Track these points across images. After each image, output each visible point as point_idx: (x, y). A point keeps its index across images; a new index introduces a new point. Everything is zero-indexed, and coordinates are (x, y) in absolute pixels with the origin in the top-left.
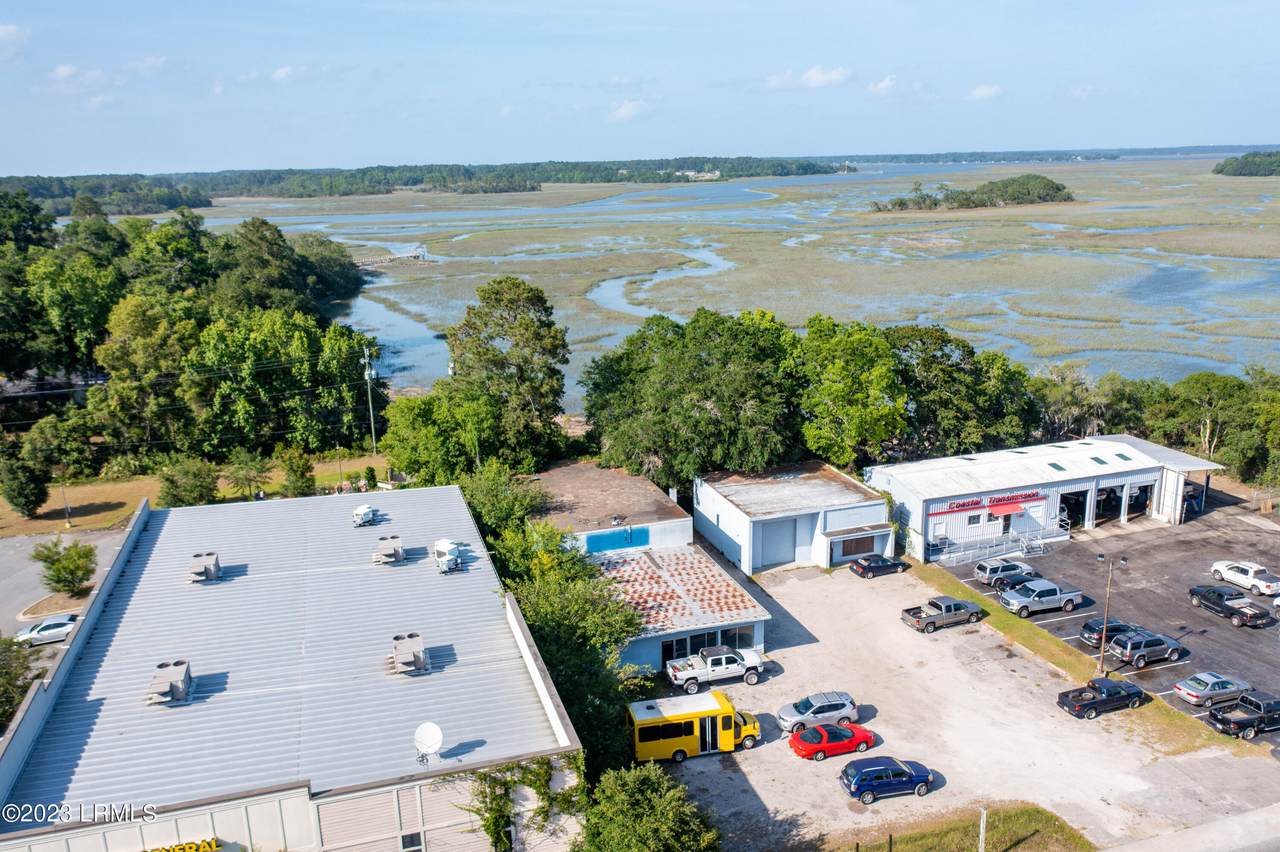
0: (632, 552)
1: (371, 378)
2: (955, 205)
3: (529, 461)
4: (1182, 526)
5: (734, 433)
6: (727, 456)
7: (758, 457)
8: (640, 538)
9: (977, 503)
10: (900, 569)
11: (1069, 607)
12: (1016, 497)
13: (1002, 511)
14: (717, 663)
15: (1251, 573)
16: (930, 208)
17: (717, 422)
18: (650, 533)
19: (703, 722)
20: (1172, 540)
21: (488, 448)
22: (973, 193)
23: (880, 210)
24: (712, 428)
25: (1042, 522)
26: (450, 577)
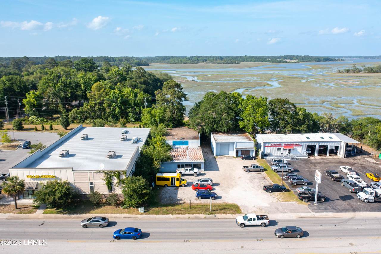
0: (184, 147)
1: (146, 105)
2: (367, 72)
8: (186, 143)
9: (280, 145)
10: (253, 159)
11: (290, 171)
12: (292, 145)
13: (288, 148)
14: (187, 170)
15: (347, 169)
16: (358, 72)
17: (215, 118)
18: (189, 143)
19: (172, 178)
22: (374, 68)
23: (340, 72)
25: (301, 152)
26: (134, 144)
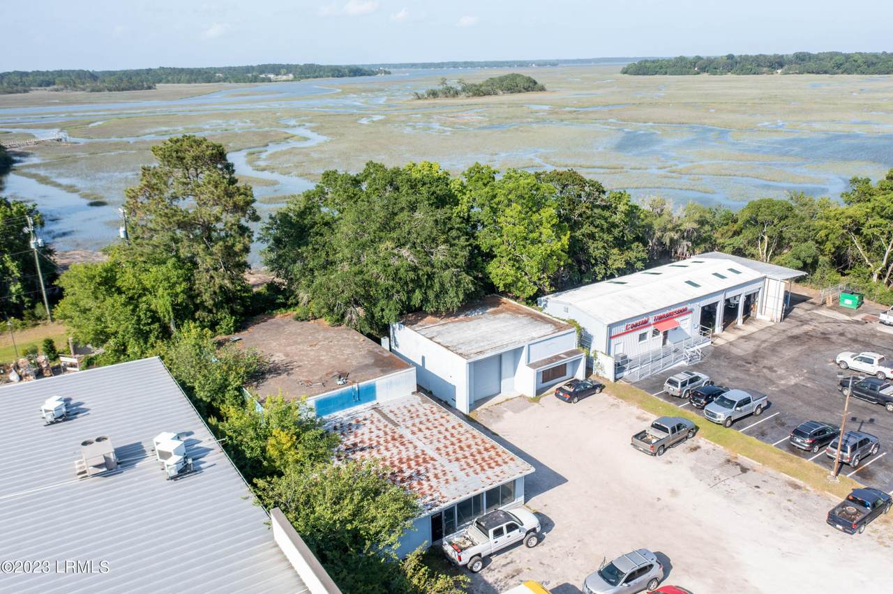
0: (361, 410)
1: (38, 247)
2: (471, 94)
3: (228, 321)
4: (783, 323)
5: (430, 277)
6: (425, 300)
7: (453, 298)
8: (367, 394)
9: (646, 322)
10: (597, 391)
11: (759, 411)
12: (671, 314)
13: (664, 326)
14: (499, 532)
15: (876, 362)
16: (454, 96)
17: (415, 269)
18: (377, 388)
20: (784, 336)
21: (183, 312)
22: (481, 86)
23: (419, 98)
24: (412, 275)
25: (688, 332)
26: (180, 482)
